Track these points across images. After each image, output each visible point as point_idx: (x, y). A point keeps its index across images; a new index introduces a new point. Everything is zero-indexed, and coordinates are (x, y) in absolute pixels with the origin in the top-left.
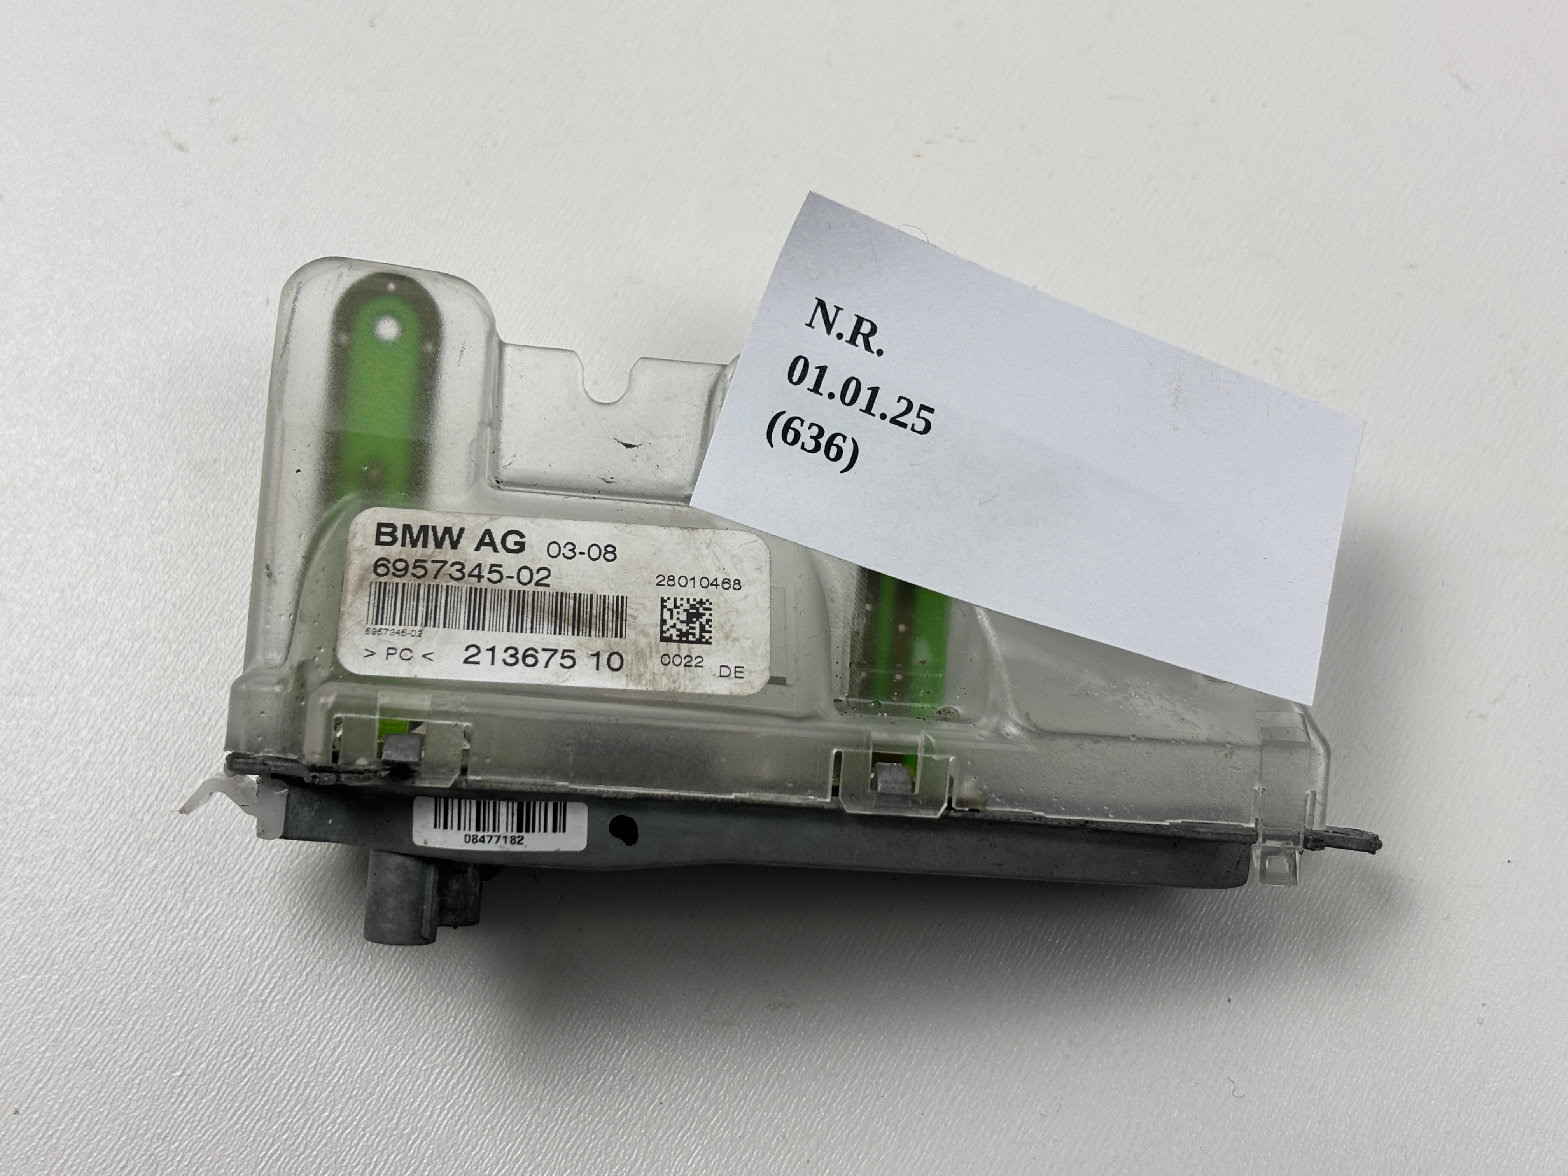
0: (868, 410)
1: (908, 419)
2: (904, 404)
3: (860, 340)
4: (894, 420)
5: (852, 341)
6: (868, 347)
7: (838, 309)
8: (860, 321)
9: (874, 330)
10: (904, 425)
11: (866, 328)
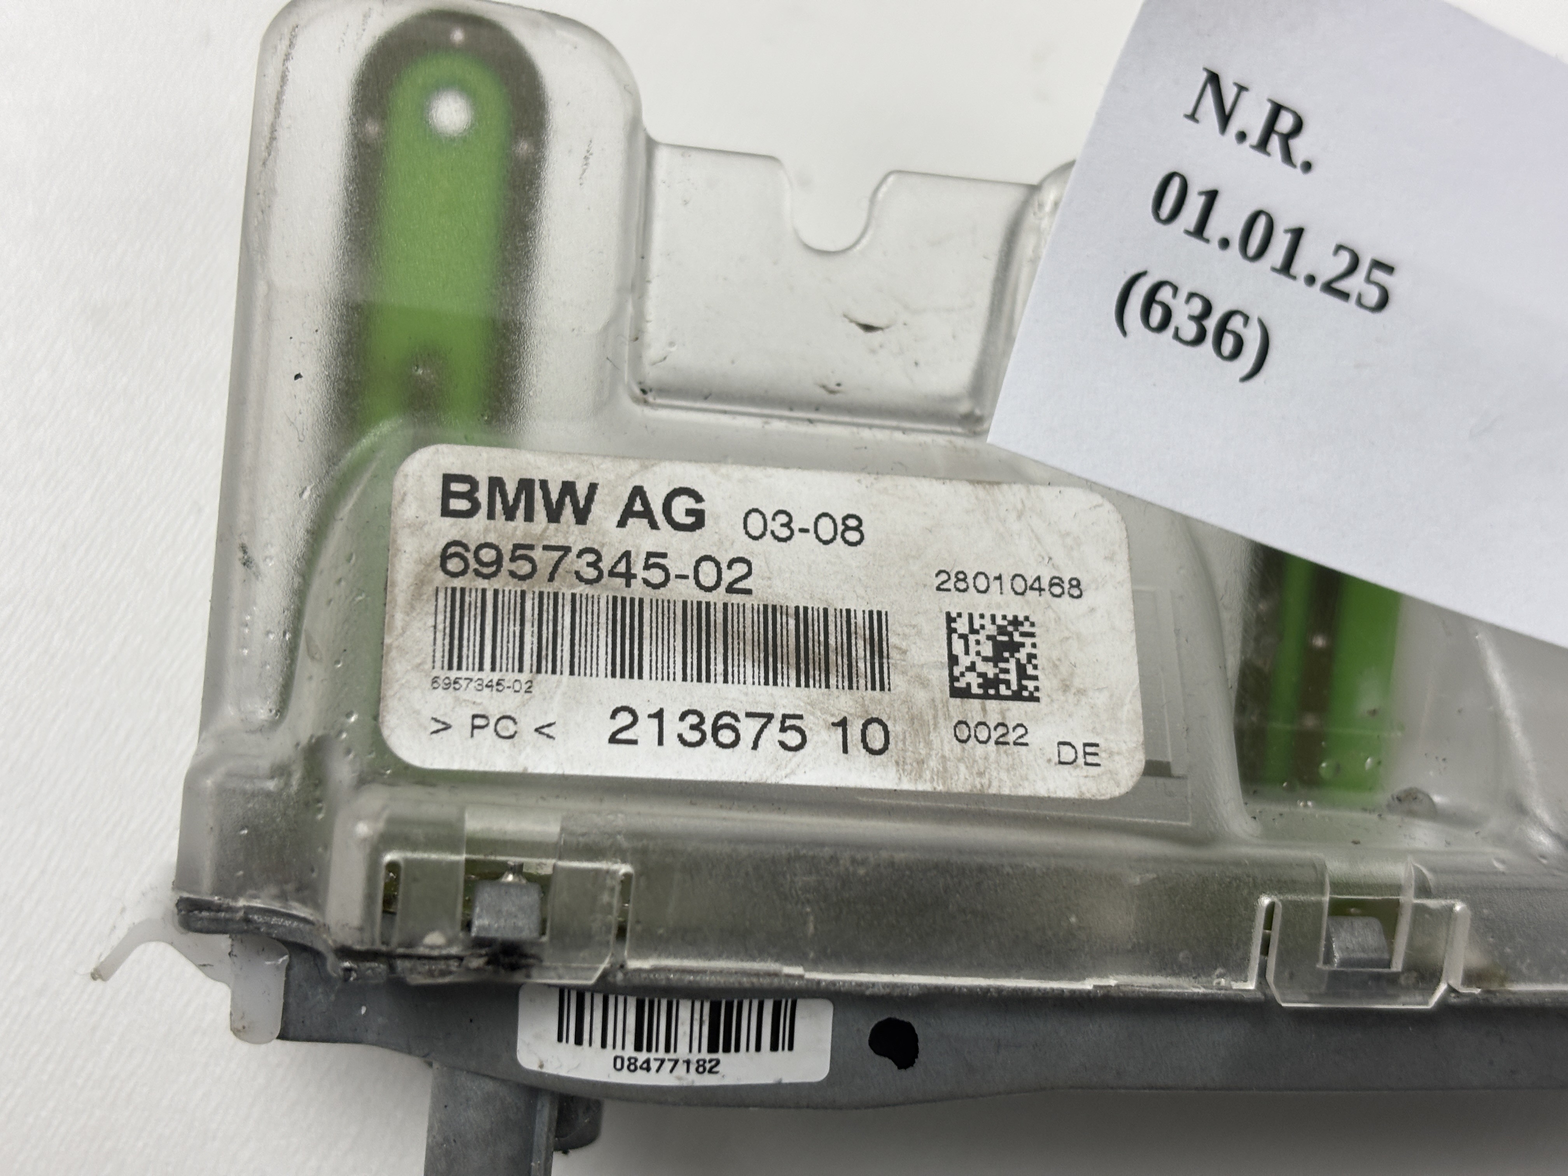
0: (1286, 268)
1: (1354, 284)
2: (1345, 259)
3: (1275, 143)
4: (1329, 288)
5: (1263, 145)
6: (1287, 156)
7: (1242, 89)
8: (1277, 109)
9: (1298, 127)
10: (1344, 296)
11: (1285, 123)
